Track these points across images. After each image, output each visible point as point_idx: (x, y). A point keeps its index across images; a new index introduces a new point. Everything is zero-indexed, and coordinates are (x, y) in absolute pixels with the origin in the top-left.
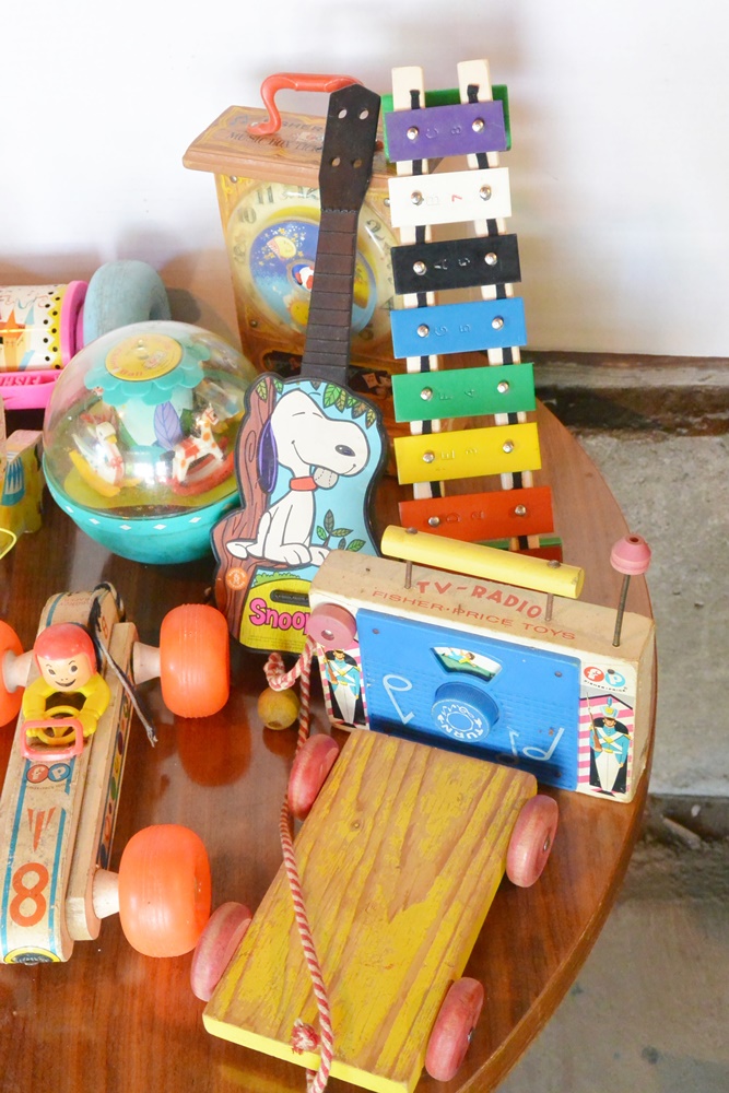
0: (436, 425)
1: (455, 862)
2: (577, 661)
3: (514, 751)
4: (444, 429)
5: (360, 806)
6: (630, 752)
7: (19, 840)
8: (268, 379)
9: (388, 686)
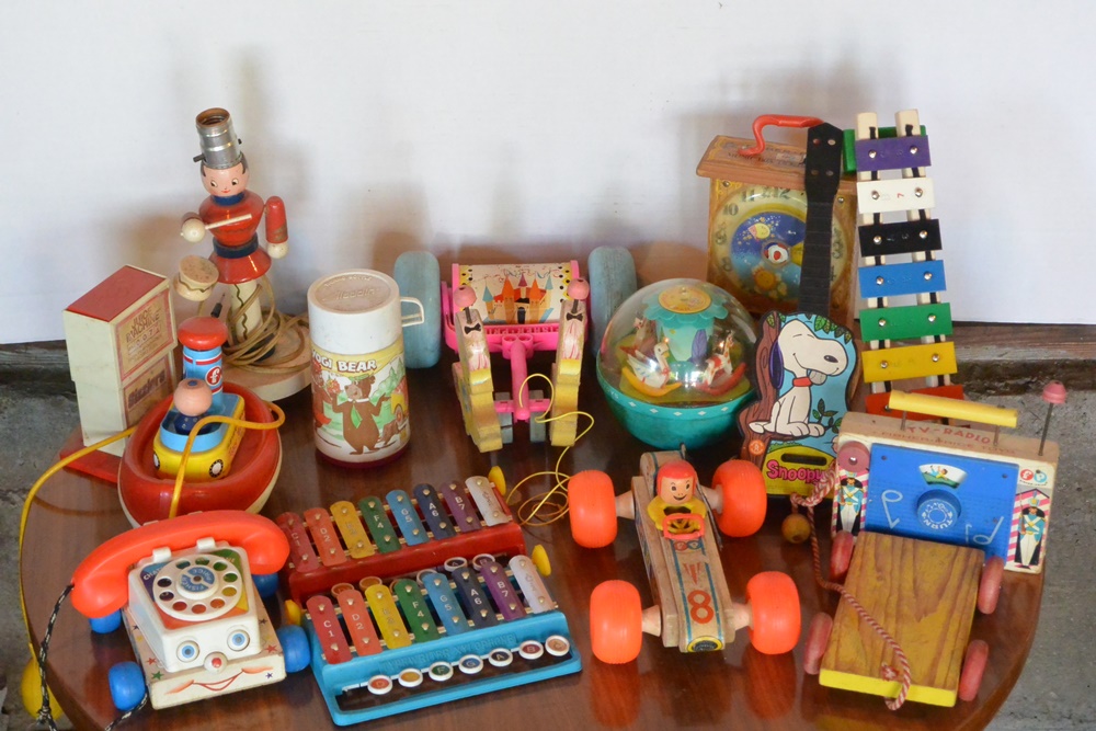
0: (888, 343)
1: (949, 592)
2: (1016, 465)
3: (967, 539)
4: (893, 345)
5: (879, 569)
6: (1045, 531)
7: (683, 579)
8: (775, 313)
9: (884, 499)
